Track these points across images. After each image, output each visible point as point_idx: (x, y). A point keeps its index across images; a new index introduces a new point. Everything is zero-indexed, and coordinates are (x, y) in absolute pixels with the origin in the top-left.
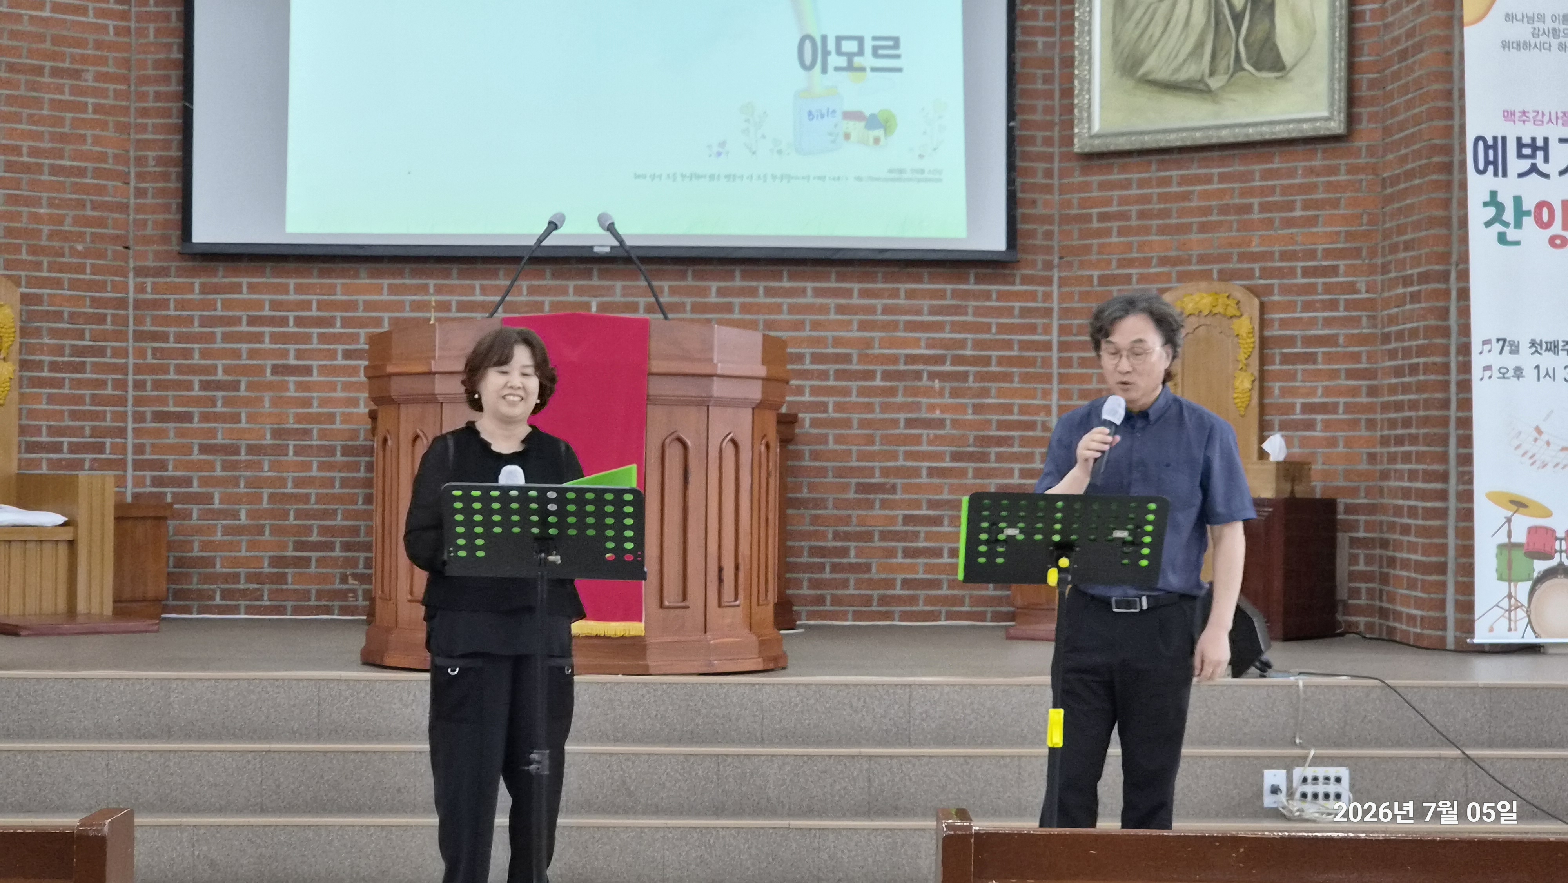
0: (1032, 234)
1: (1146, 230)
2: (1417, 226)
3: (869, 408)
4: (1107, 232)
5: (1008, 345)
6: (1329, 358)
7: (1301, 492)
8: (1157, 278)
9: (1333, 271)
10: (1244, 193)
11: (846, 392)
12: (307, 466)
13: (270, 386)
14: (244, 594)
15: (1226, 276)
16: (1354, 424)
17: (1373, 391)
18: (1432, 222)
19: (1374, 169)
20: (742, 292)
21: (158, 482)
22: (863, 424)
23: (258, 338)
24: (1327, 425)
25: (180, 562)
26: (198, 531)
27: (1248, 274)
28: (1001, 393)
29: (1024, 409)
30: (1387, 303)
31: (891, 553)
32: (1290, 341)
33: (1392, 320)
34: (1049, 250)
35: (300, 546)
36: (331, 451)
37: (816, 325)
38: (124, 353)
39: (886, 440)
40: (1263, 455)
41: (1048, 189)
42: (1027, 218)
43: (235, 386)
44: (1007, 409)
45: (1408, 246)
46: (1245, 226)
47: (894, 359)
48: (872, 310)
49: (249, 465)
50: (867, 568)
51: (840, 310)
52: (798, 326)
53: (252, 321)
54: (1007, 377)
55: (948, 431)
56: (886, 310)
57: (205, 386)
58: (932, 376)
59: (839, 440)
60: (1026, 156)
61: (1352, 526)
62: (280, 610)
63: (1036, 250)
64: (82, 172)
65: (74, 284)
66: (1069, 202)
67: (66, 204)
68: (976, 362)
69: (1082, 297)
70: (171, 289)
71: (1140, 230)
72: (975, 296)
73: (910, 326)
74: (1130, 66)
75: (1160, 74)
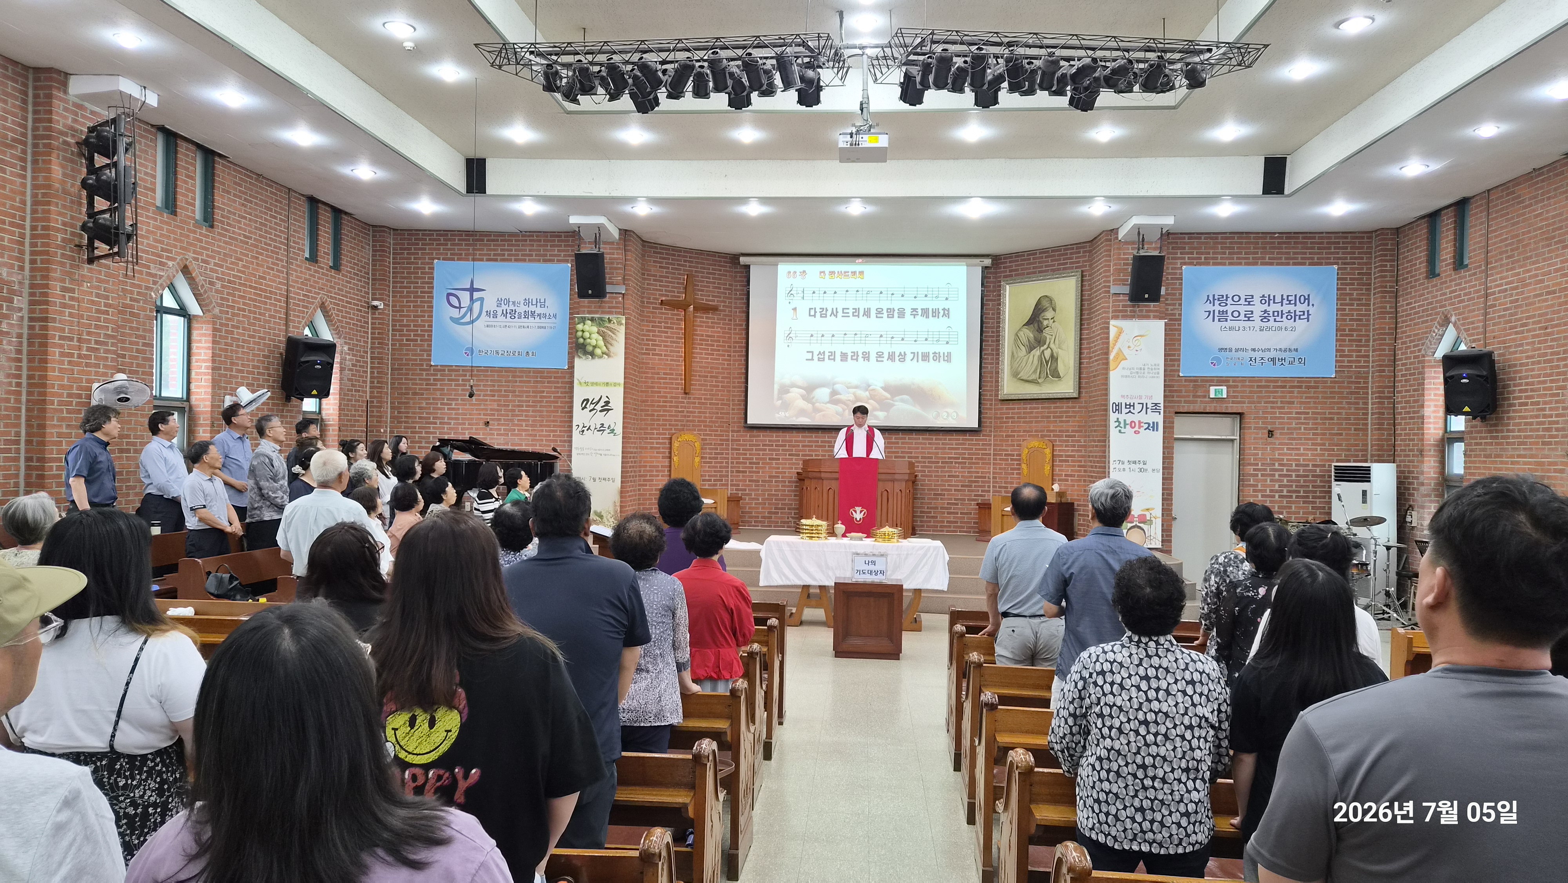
0: (986, 422)
1: (1020, 422)
2: (1097, 426)
3: (937, 471)
4: (1008, 422)
5: (978, 454)
6: (1073, 461)
7: (1064, 500)
8: (1022, 436)
9: (1074, 436)
10: (1048, 413)
11: (931, 467)
12: (778, 486)
13: (768, 464)
14: (760, 522)
15: (1043, 436)
16: (1080, 481)
17: (1085, 471)
18: (1101, 426)
19: (1086, 407)
20: (901, 439)
21: (736, 490)
22: (936, 476)
23: (765, 450)
24: (1072, 480)
25: (743, 512)
26: (748, 504)
27: (1050, 436)
28: (976, 468)
29: (982, 472)
30: (1089, 446)
31: (944, 513)
32: (1061, 456)
33: (1091, 452)
34: (990, 427)
35: (776, 508)
36: (785, 482)
37: (922, 448)
38: (728, 454)
39: (942, 481)
40: (1053, 489)
41: (991, 409)
42: (984, 418)
43: (759, 463)
44: (978, 472)
45: (1095, 431)
46: (1048, 422)
47: (945, 458)
48: (939, 444)
49: (762, 486)
50: (937, 517)
51: (930, 444)
52: (918, 448)
53: (764, 445)
54: (978, 463)
55: (960, 478)
56: (943, 444)
57: (750, 463)
58: (956, 463)
59: (929, 481)
60: (984, 400)
61: (1078, 510)
62: (770, 526)
63: (987, 427)
64: (718, 404)
65: (715, 435)
66: (996, 414)
67: (713, 413)
68: (969, 459)
69: (1001, 441)
70: (741, 436)
71: (1018, 422)
72: (969, 440)
73: (950, 449)
74: (1015, 374)
75: (1024, 378)
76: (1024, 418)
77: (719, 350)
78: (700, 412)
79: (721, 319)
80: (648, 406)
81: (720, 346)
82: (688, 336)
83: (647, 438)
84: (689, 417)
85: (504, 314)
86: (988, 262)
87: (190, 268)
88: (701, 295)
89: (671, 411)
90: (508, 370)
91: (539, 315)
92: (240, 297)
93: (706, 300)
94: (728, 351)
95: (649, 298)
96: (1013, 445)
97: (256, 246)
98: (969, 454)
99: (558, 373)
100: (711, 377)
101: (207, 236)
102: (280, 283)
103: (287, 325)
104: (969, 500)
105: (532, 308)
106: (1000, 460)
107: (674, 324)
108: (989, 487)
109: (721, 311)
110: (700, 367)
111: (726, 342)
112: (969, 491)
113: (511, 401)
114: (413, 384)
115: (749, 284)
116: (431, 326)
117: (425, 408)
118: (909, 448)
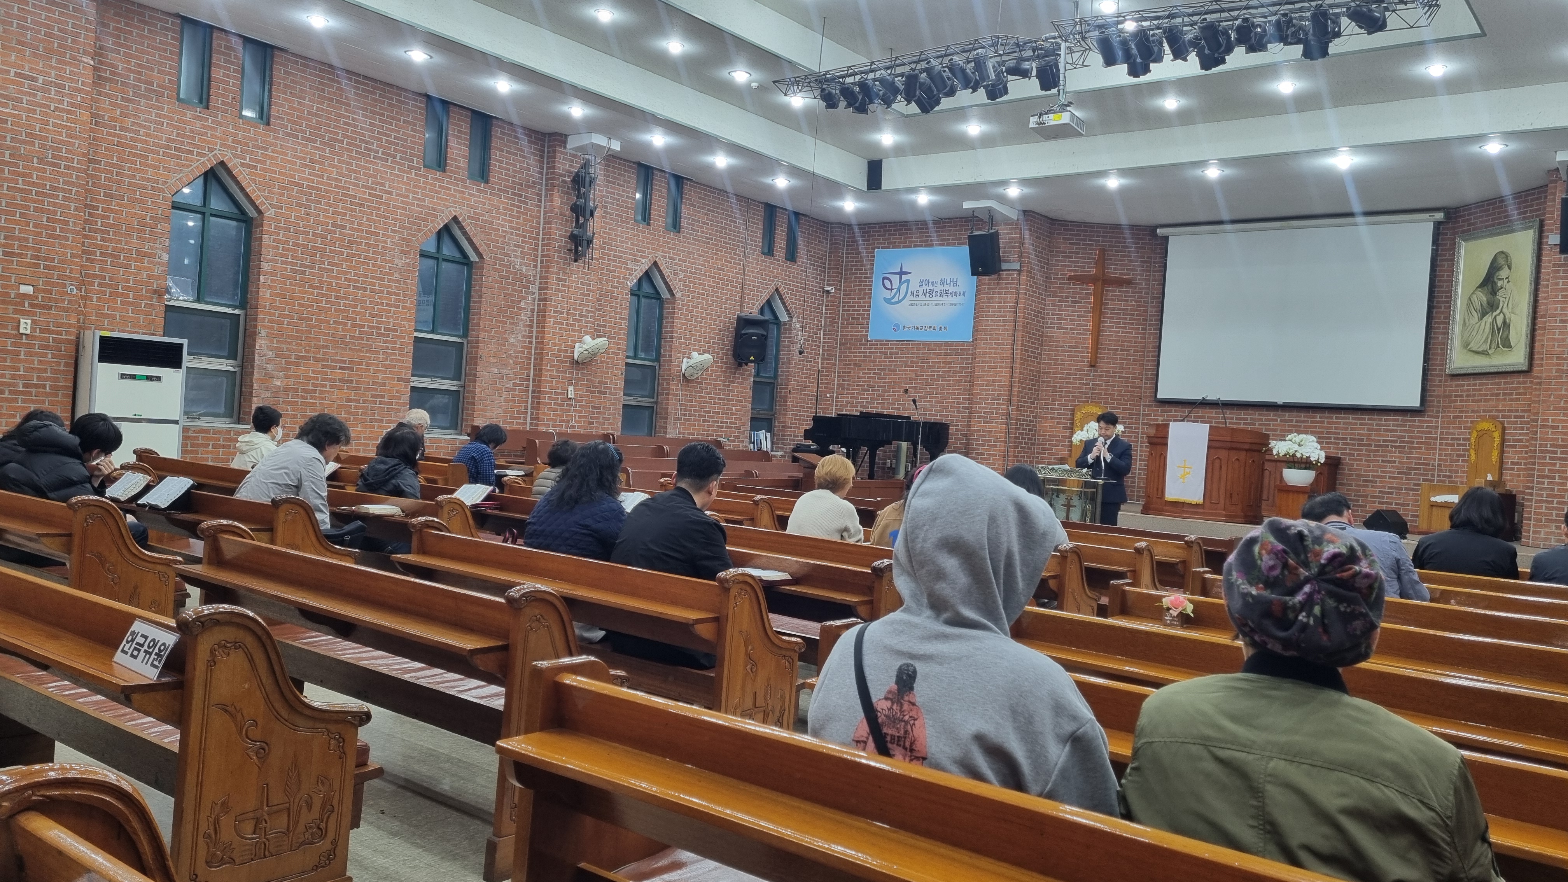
0: (1431, 401)
1: (1469, 401)
4: (1456, 401)
5: (1421, 438)
6: (1520, 447)
8: (1470, 417)
9: (1523, 417)
10: (1498, 389)
15: (1491, 417)
16: (1526, 470)
20: (1327, 418)
22: (1366, 461)
24: (1518, 469)
28: (1417, 453)
29: (1425, 459)
32: (1509, 440)
34: (1439, 407)
37: (1352, 429)
38: (1137, 428)
39: (1374, 466)
41: (1440, 386)
42: (1429, 396)
44: (1420, 459)
46: (1498, 400)
47: (1379, 441)
48: (1372, 425)
51: (1361, 424)
52: (1346, 429)
54: (1420, 448)
55: (1397, 464)
56: (1377, 425)
58: (1392, 446)
60: (1432, 375)
63: (1433, 406)
64: (1128, 378)
65: (1124, 409)
66: (1445, 391)
67: (1122, 386)
68: (1408, 442)
69: (1448, 422)
70: (1154, 411)
71: (1467, 401)
72: (1410, 421)
73: (1385, 430)
74: (1466, 345)
75: (1474, 349)
76: (1474, 396)
77: (1132, 324)
78: (1106, 385)
79: (1136, 292)
80: (1051, 378)
81: (1134, 319)
82: (1099, 310)
83: (1047, 409)
84: (1093, 389)
85: (925, 294)
86: (1439, 216)
87: (659, 264)
88: (1115, 269)
89: (1076, 383)
90: (925, 343)
91: (951, 293)
92: (700, 284)
93: (1120, 274)
94: (1143, 325)
95: (1057, 274)
96: (1460, 428)
97: (717, 245)
98: (1409, 437)
99: (963, 345)
100: (1122, 350)
101: (674, 239)
102: (737, 273)
103: (742, 306)
104: (1406, 489)
105: (947, 287)
106: (1447, 444)
107: (1083, 298)
108: (1433, 475)
109: (1137, 284)
110: (1110, 340)
111: (1141, 315)
112: (1407, 479)
113: (925, 371)
114: (854, 356)
115: (1166, 256)
116: (869, 306)
117: (862, 377)
118: (1336, 428)
